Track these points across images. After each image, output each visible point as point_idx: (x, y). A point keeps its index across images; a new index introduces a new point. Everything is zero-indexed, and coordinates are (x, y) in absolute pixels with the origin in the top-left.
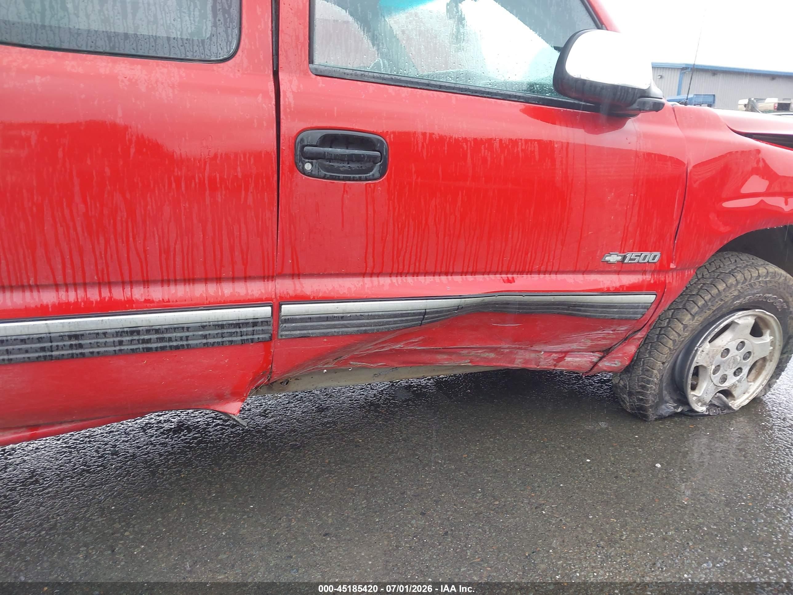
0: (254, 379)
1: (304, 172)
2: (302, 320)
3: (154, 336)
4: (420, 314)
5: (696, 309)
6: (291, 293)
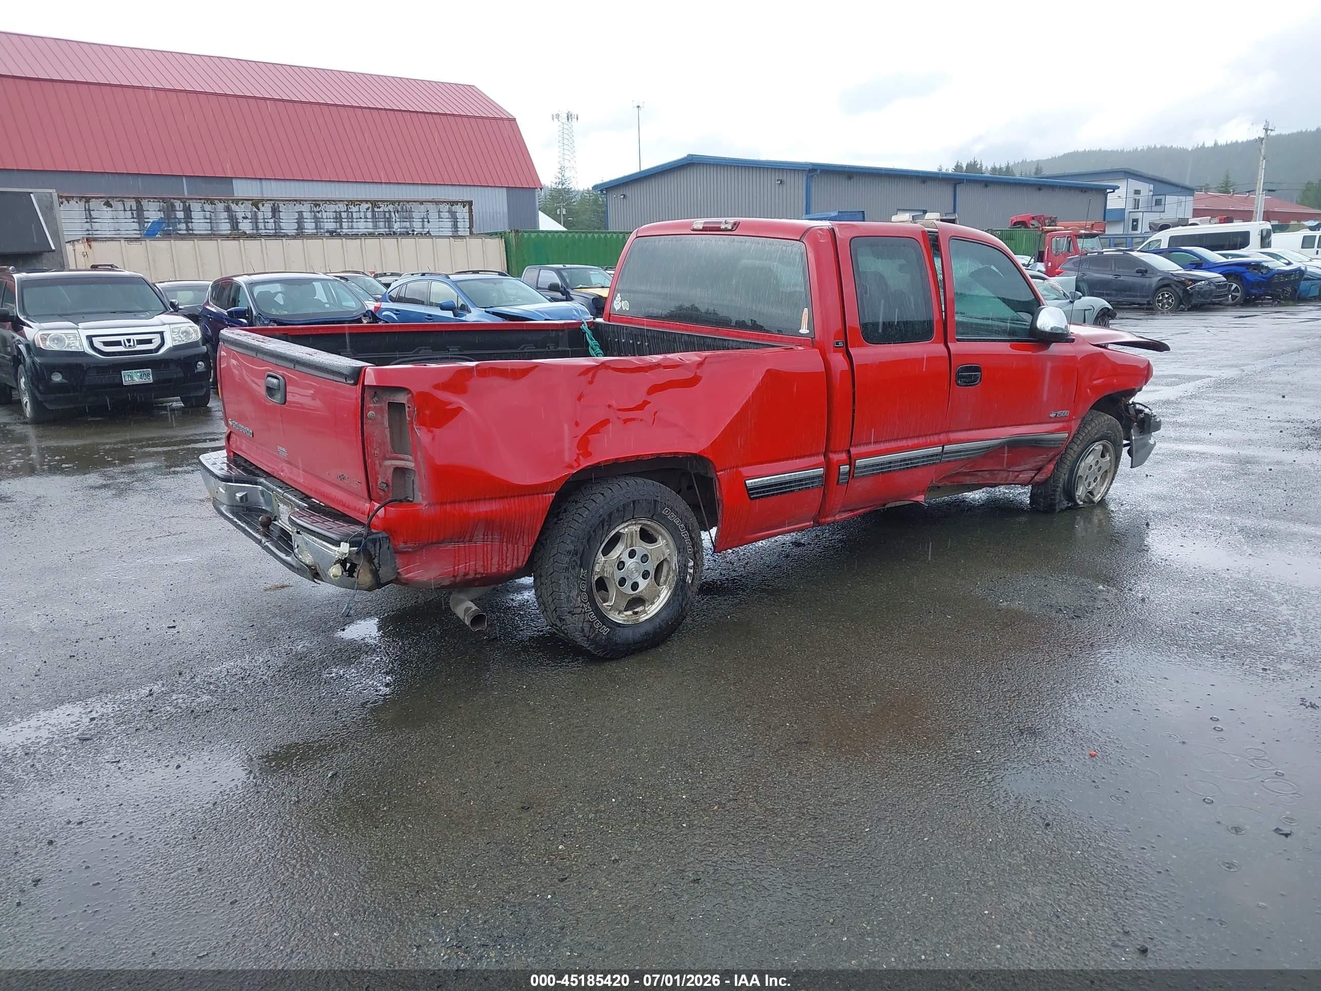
1: (958, 384)
2: (950, 454)
5: (1080, 442)
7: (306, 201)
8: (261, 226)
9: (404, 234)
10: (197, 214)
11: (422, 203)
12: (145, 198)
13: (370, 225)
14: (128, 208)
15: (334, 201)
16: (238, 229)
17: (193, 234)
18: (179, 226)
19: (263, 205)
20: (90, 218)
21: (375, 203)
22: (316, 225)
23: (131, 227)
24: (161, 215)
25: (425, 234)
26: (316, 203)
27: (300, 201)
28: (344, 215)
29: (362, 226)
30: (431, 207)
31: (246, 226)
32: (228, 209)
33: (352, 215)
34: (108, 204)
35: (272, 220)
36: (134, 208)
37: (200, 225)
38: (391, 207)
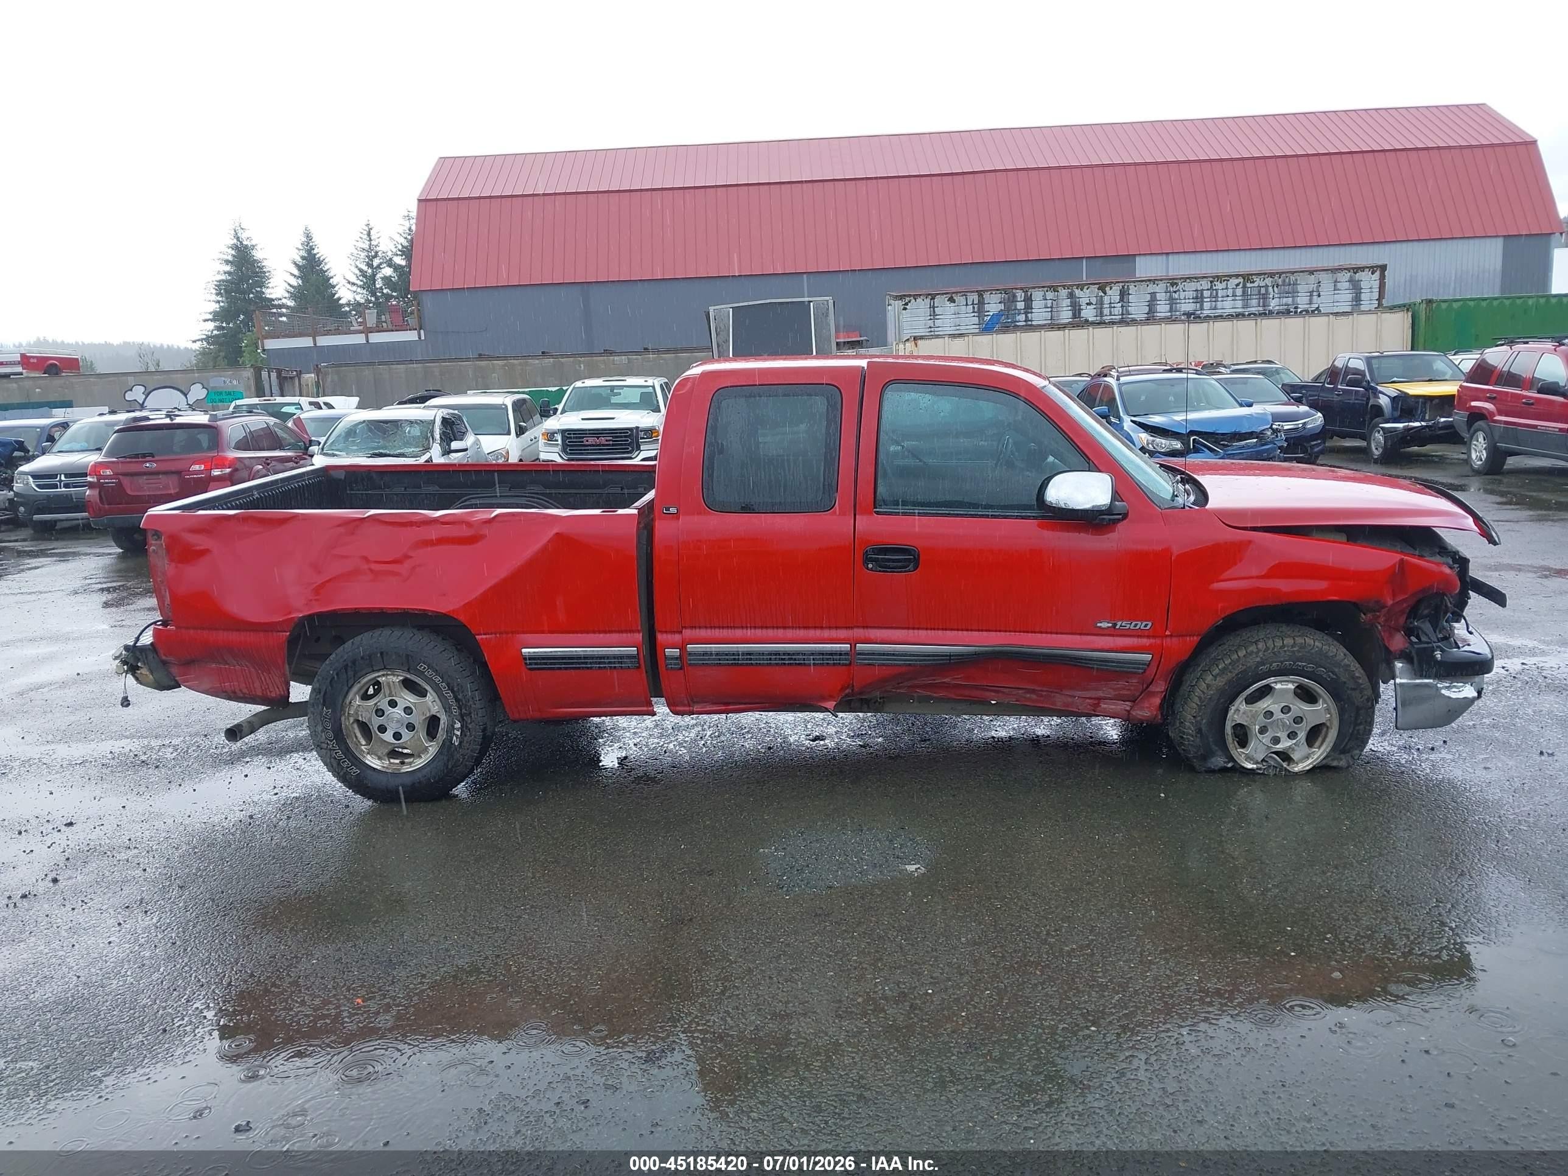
0: (842, 689)
1: (867, 568)
2: (880, 654)
3: (787, 657)
4: (947, 656)
5: (1217, 671)
6: (863, 637)
7: (1161, 280)
8: (1106, 311)
9: (1283, 313)
10: (1037, 304)
11: (1311, 272)
12: (987, 291)
13: (1239, 304)
14: (970, 303)
15: (1196, 278)
16: (1080, 317)
17: (1031, 325)
18: (1018, 318)
19: (1111, 289)
20: (933, 315)
21: (1247, 277)
22: (1171, 308)
23: (970, 321)
24: (1002, 306)
25: (1313, 311)
26: (1173, 282)
27: (1153, 281)
28: (1206, 294)
29: (1228, 306)
30: (1324, 277)
31: (1088, 313)
32: (1071, 296)
33: (1217, 294)
34: (952, 300)
35: (1120, 305)
36: (976, 302)
37: (1039, 315)
38: (1269, 281)
